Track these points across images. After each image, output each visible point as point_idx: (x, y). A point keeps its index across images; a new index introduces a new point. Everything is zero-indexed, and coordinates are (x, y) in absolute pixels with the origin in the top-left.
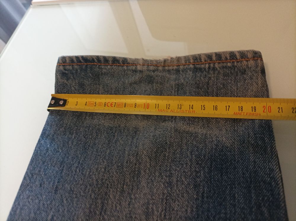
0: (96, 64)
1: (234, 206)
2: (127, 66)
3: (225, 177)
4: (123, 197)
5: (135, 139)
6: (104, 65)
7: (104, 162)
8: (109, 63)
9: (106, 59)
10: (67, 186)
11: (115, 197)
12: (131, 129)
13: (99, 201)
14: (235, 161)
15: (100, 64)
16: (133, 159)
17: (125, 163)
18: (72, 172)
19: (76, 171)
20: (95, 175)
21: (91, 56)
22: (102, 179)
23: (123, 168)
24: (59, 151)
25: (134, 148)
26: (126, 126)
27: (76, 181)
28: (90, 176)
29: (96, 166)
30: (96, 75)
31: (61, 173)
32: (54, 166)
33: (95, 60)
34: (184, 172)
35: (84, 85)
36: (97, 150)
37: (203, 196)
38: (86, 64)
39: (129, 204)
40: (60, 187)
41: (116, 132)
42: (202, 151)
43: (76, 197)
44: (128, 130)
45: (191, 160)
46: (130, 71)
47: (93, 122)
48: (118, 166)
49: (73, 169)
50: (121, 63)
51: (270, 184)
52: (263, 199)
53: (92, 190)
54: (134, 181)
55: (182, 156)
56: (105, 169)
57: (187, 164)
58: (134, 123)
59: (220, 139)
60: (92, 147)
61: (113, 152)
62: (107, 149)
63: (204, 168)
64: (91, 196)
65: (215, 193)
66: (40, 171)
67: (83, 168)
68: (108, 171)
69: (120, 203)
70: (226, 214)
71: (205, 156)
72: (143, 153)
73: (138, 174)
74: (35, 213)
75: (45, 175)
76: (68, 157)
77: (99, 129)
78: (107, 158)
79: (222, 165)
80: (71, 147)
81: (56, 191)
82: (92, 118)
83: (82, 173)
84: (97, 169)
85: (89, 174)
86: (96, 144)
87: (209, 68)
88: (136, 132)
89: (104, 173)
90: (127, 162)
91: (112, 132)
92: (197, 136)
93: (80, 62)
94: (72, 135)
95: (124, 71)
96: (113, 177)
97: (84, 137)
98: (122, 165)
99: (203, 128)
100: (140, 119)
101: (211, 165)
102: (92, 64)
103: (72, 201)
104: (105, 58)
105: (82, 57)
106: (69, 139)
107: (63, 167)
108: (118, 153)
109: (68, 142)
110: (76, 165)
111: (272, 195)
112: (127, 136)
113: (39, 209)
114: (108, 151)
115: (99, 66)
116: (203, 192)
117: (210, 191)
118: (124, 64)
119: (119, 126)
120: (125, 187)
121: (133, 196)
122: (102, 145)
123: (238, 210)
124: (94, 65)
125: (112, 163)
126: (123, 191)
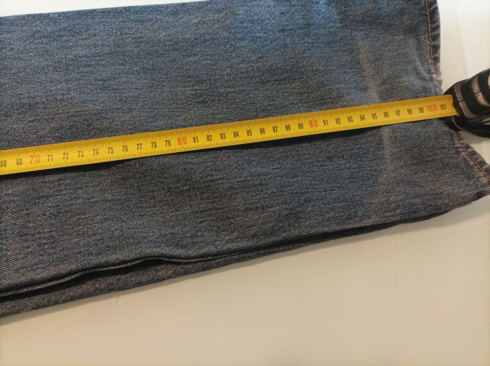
0: (430, 26)
1: (325, 191)
2: (432, 63)
3: (347, 181)
4: (297, 96)
5: (354, 90)
6: (429, 36)
7: (323, 66)
8: (432, 42)
9: (436, 37)
10: (288, 40)
11: (294, 88)
12: (364, 83)
13: (286, 75)
14: (366, 188)
15: (430, 30)
16: (335, 94)
17: (328, 88)
18: (303, 40)
19: (305, 43)
20: (308, 63)
21: (438, 20)
22: (306, 71)
23: (322, 87)
24: (319, 16)
25: (345, 92)
26: (365, 77)
27: (296, 47)
28: (305, 58)
29: (316, 61)
30: (416, 28)
31: (299, 28)
32: (303, 18)
33: (435, 25)
34: (339, 146)
35: (402, 15)
36: (331, 56)
37: (323, 166)
38: (428, 14)
39: (292, 103)
40: (286, 33)
41: (356, 69)
42: (365, 157)
43: (282, 52)
44: (361, 81)
45: (352, 149)
46: (428, 68)
47: (359, 41)
48: (323, 82)
49: (306, 39)
50: (434, 56)
51: (356, 216)
52: (340, 212)
53: (293, 65)
54: (314, 102)
55: (354, 141)
56: (316, 70)
57: (347, 146)
58: (371, 84)
59: (384, 172)
60: (332, 51)
61: (334, 72)
62: (335, 66)
63: (349, 162)
64: (288, 65)
65: (330, 175)
66: (294, 5)
67: (310, 49)
68: (315, 74)
69: (290, 95)
70: (316, 185)
71: (361, 161)
72: (343, 102)
73: (322, 103)
74: (257, 20)
75: (293, 13)
76: (315, 28)
77: (353, 50)
78: (327, 69)
79: (358, 178)
80: (326, 28)
81: (282, 31)
82: (363, 39)
83: (305, 49)
84: (313, 63)
85: (307, 57)
86: (336, 53)
87: (458, 148)
88: (362, 89)
89: (313, 70)
90: (329, 89)
91: (354, 65)
92: (379, 150)
93: (430, 6)
94: (340, 23)
95: (427, 61)
96: (311, 80)
97: (340, 38)
98: (326, 85)
99: (391, 154)
100: (379, 89)
101: (354, 168)
102: (429, 22)
103: (278, 49)
104: (438, 35)
105: (437, 8)
106: (335, 22)
107: (305, 28)
108: (335, 78)
109: (331, 22)
110: (310, 41)
111: (347, 219)
112: (355, 81)
113: (262, 21)
114: (334, 68)
115: (428, 31)
116: (326, 166)
117: (329, 171)
118: (433, 59)
119: (363, 71)
120: (306, 95)
121: (300, 104)
122: (338, 60)
123: (323, 194)
124: (428, 24)
125: (324, 75)
126: (301, 94)
